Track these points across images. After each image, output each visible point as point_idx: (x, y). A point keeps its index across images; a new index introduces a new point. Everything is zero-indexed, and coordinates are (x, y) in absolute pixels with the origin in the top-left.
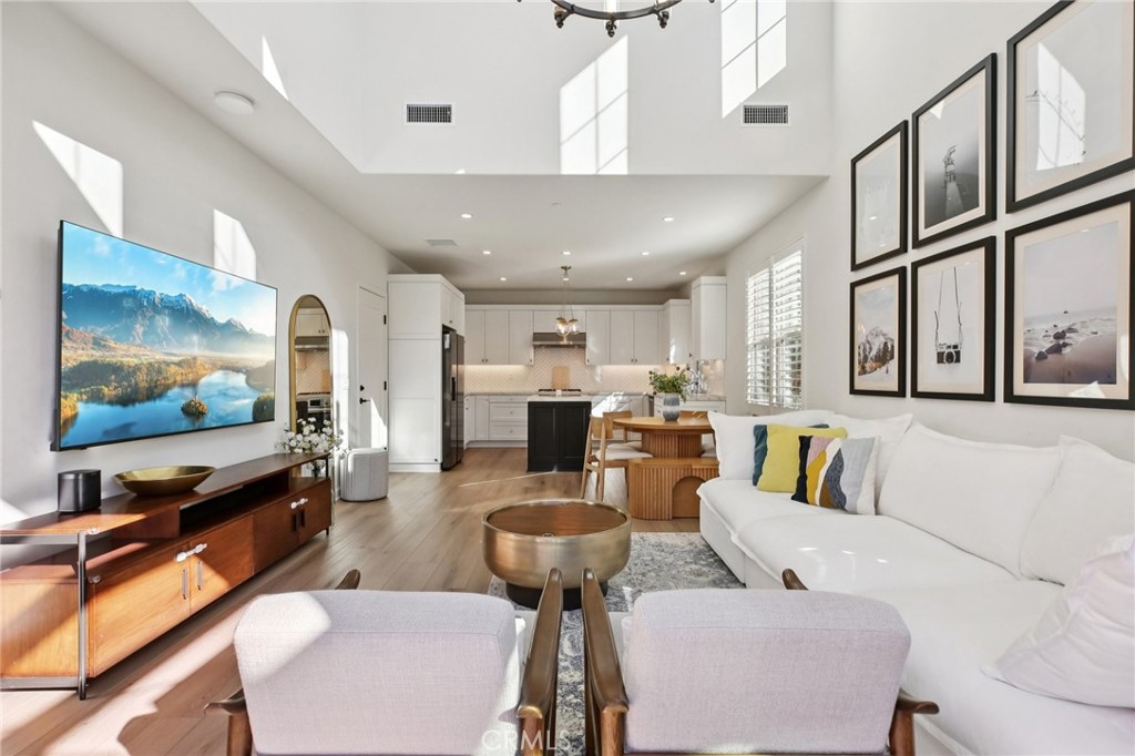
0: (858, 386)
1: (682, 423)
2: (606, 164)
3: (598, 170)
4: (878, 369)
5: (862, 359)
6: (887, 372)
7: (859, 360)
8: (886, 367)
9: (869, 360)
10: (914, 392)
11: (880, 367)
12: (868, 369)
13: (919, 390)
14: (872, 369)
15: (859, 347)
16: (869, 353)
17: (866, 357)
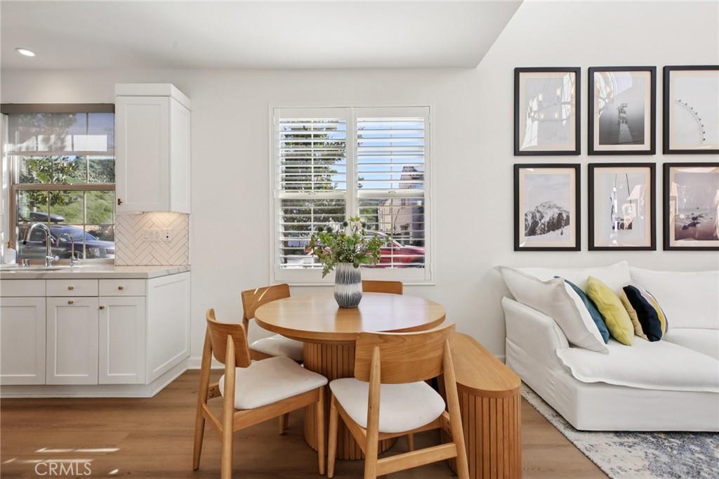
0: (522, 245)
4: (551, 232)
5: (530, 224)
6: (562, 234)
7: (526, 225)
8: (560, 230)
9: (540, 224)
10: (591, 247)
11: (553, 230)
12: (538, 232)
13: (595, 246)
14: (543, 232)
15: (526, 215)
16: (540, 220)
17: (535, 224)
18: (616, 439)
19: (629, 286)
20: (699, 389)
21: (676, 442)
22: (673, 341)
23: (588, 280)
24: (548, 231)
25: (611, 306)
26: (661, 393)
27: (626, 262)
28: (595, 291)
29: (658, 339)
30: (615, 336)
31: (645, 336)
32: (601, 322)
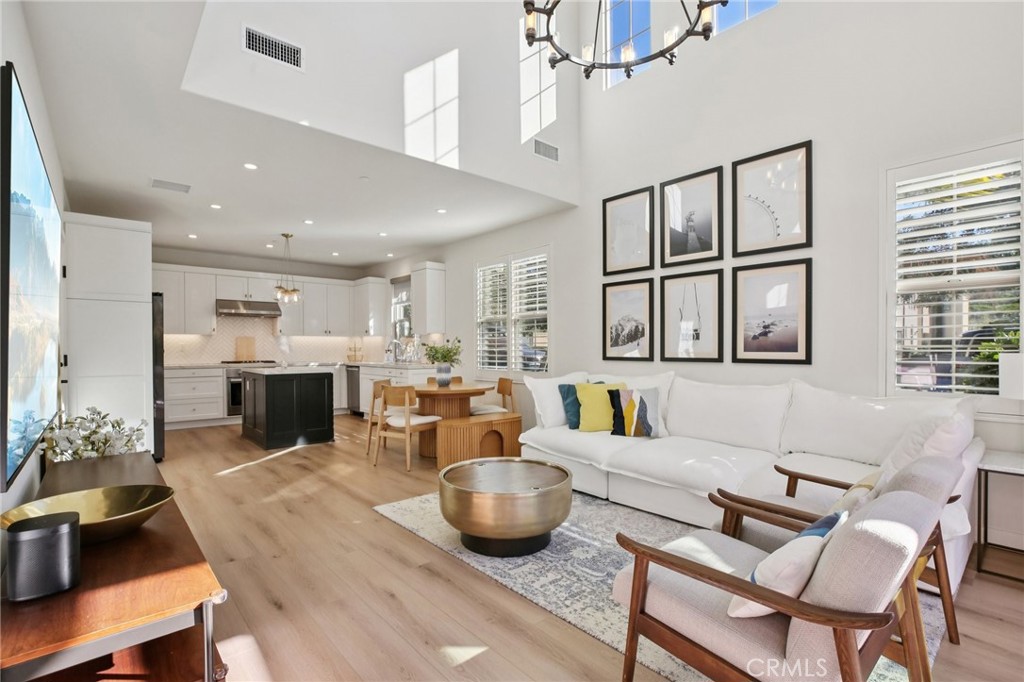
0: (608, 355)
1: (454, 388)
2: (443, 156)
3: (436, 160)
5: (614, 336)
6: (638, 345)
7: (611, 337)
8: (637, 341)
9: (621, 336)
10: (663, 358)
11: (632, 341)
12: (620, 343)
13: (666, 357)
14: (624, 343)
15: (611, 328)
16: (622, 332)
17: (618, 335)
24: (628, 343)
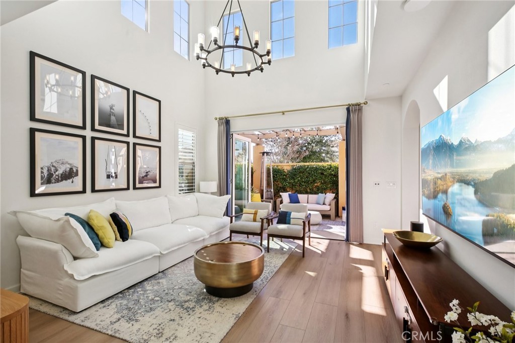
4: (64, 181)
5: (46, 176)
6: (72, 182)
7: (42, 176)
8: (71, 180)
9: (54, 176)
10: (93, 190)
11: (66, 180)
12: (53, 181)
13: (96, 189)
14: (57, 181)
15: (42, 168)
16: (55, 172)
17: (50, 175)
18: (102, 305)
19: (113, 213)
20: (142, 260)
21: (131, 291)
22: (135, 239)
23: (90, 213)
24: (62, 180)
25: (102, 227)
26: (126, 268)
27: (113, 198)
28: (93, 219)
29: (127, 239)
30: (104, 244)
31: (121, 240)
32: (96, 238)
